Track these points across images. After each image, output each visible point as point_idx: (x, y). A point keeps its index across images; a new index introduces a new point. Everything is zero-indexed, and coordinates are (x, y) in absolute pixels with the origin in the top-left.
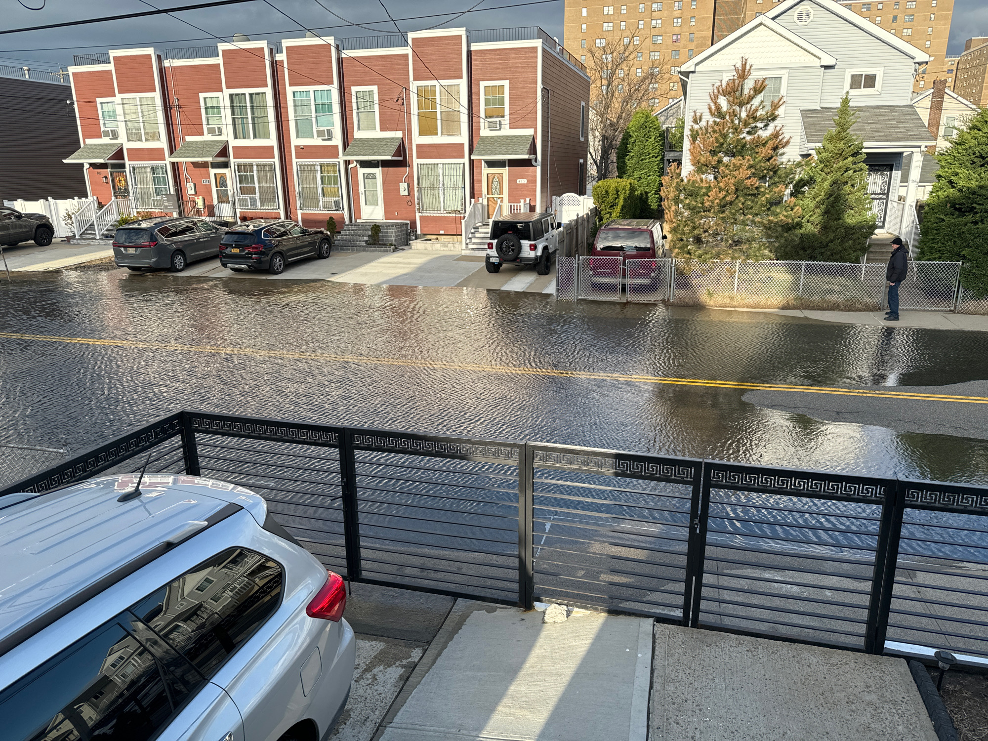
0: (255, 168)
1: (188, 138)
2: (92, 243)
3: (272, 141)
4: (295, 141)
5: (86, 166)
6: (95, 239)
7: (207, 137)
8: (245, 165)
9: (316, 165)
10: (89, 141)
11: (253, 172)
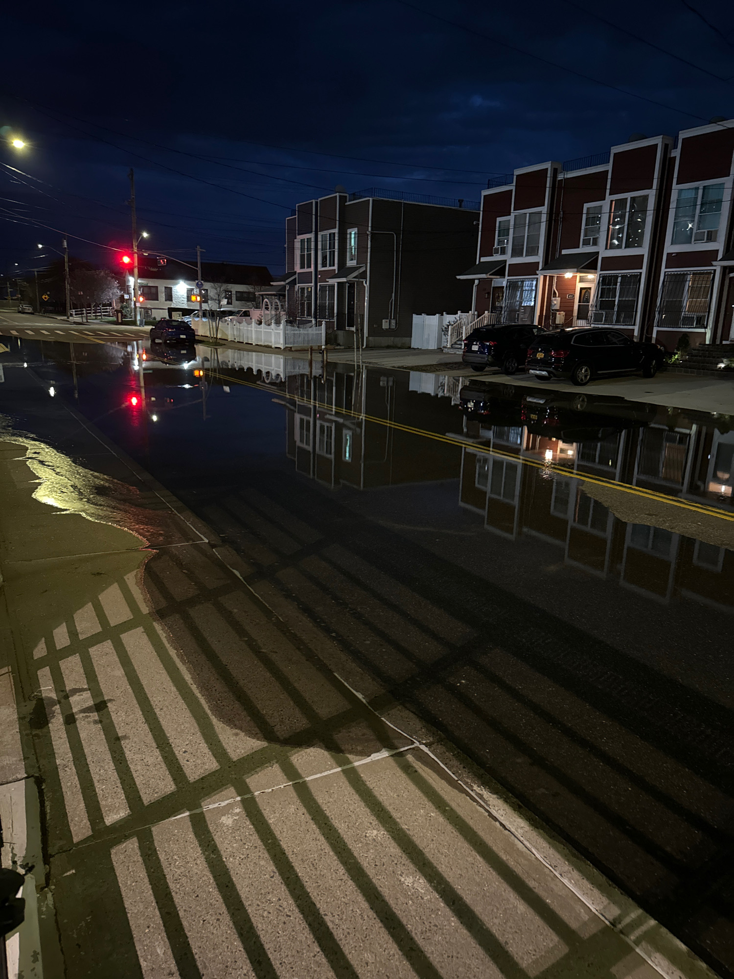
0: (619, 279)
1: (564, 252)
2: (458, 353)
3: (644, 250)
4: (669, 248)
5: (476, 282)
6: (461, 348)
7: (583, 249)
8: (611, 276)
9: (687, 274)
10: (483, 259)
11: (616, 285)
